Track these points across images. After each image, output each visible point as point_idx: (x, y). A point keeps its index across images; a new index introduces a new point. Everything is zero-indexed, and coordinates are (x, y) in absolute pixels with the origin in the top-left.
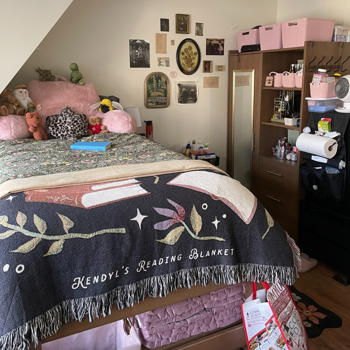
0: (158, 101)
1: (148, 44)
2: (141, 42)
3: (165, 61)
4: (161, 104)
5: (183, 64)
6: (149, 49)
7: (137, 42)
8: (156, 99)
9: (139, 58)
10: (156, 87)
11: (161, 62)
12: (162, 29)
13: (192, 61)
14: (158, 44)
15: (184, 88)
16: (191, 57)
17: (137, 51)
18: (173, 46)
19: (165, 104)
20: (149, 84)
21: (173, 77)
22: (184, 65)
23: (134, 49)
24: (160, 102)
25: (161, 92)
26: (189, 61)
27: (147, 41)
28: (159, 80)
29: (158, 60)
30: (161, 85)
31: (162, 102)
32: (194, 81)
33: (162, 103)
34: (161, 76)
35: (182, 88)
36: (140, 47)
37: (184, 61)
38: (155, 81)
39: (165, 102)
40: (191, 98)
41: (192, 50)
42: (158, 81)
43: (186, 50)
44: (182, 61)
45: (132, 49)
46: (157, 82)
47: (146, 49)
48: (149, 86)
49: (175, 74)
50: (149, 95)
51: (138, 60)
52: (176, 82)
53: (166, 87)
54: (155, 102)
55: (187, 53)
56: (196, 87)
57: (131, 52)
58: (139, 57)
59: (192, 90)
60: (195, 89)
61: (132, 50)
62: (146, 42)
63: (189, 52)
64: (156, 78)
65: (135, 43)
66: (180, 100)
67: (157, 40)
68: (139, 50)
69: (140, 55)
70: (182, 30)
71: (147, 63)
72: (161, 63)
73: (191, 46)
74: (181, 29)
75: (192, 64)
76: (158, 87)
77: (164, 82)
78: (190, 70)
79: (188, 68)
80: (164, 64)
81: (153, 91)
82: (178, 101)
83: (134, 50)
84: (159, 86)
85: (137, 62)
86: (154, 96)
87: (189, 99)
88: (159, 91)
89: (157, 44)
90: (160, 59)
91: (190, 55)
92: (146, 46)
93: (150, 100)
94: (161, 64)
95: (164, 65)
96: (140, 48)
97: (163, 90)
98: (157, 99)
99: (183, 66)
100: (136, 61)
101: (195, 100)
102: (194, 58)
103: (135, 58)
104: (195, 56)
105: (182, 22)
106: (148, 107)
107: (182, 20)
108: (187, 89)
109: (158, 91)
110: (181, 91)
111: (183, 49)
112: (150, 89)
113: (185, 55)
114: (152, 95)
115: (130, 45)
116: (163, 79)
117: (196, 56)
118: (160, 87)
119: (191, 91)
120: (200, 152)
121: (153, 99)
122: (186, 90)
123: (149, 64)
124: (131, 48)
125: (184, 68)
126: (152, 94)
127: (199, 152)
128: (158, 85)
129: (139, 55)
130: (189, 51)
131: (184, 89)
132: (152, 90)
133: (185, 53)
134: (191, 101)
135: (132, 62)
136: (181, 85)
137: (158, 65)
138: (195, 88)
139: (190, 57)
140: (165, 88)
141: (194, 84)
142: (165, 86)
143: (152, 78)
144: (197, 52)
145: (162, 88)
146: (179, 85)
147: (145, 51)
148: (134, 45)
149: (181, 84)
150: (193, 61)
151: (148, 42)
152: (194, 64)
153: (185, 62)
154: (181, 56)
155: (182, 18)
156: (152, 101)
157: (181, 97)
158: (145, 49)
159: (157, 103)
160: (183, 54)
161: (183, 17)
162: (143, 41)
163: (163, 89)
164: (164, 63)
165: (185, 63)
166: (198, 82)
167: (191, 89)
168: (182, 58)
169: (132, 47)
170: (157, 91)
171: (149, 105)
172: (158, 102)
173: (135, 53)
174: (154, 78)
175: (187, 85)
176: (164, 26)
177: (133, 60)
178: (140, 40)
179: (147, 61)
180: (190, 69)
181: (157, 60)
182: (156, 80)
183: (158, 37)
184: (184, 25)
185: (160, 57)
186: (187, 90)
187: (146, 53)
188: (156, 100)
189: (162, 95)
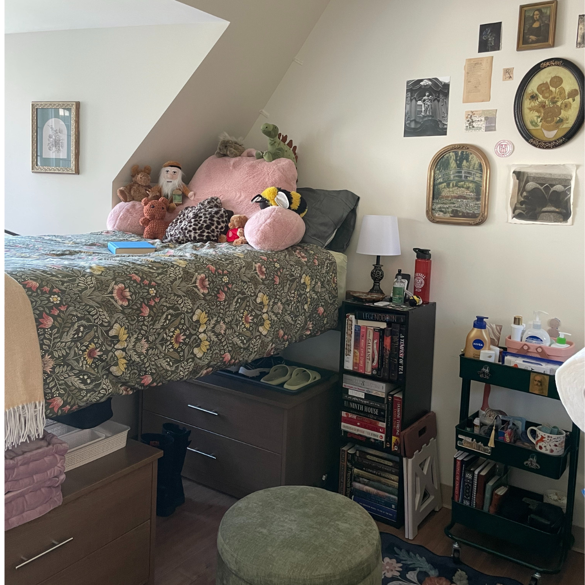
0: (459, 209)
1: (447, 86)
2: (430, 83)
3: (483, 119)
4: (463, 216)
5: (532, 122)
6: (446, 95)
7: (422, 83)
8: (454, 203)
9: (424, 117)
10: (457, 178)
11: (473, 122)
12: (484, 46)
13: (560, 114)
14: (469, 82)
15: (533, 181)
16: (559, 104)
17: (419, 103)
18: (509, 82)
19: (474, 216)
20: (439, 169)
21: (502, 154)
22: (536, 125)
23: (415, 98)
24: (463, 213)
25: (468, 188)
26: (550, 114)
27: (444, 79)
28: (465, 161)
29: (467, 118)
30: (469, 173)
31: (469, 211)
32: (562, 163)
33: (468, 213)
34: (468, 152)
35: (527, 182)
36: (427, 94)
37: (537, 114)
38: (453, 164)
39: (476, 212)
40: (553, 209)
41: (563, 85)
42: (461, 162)
43: (543, 88)
44: (531, 116)
45: (411, 100)
46: (459, 166)
47: (441, 96)
48: (439, 175)
49: (509, 148)
50: (435, 194)
51: (420, 121)
52: (509, 167)
53: (481, 177)
54: (450, 210)
55: (547, 95)
56: (570, 180)
57: (408, 106)
58: (423, 114)
59: (559, 188)
60: (565, 186)
61: (409, 102)
62: (441, 82)
63: (552, 91)
64: (456, 157)
65: (418, 86)
66: (517, 211)
67: (468, 73)
68: (424, 100)
69: (426, 111)
70: (533, 41)
71: (440, 126)
72: (474, 124)
73: (561, 75)
74: (533, 38)
75: (561, 121)
76: (461, 177)
77: (477, 166)
78: (551, 137)
79: (545, 132)
80: (483, 125)
81: (448, 185)
82: (514, 213)
83: (414, 100)
84: (463, 175)
85: (419, 126)
86: (448, 197)
87: (545, 209)
88: (463, 187)
89: (467, 81)
90: (471, 114)
91: (554, 98)
92: (440, 91)
93: (439, 206)
94: (473, 127)
95: (480, 128)
96: (428, 96)
97: (471, 185)
98: (456, 205)
99: (530, 127)
100: (416, 122)
101: (564, 214)
102: (566, 106)
103: (416, 117)
104: (571, 100)
105: (534, 21)
106: (433, 220)
107: (537, 17)
108: (542, 185)
109: (460, 187)
110: (521, 189)
111: (533, 87)
112: (441, 180)
113: (541, 98)
114: (443, 194)
115: (407, 91)
116: (475, 160)
117: (574, 100)
118: (466, 177)
119: (554, 191)
120: (526, 348)
121: (445, 204)
122: (538, 186)
123: (445, 127)
124: (409, 98)
125: (534, 133)
126: (445, 192)
127: (523, 347)
128: (460, 172)
129: (423, 109)
130: (551, 88)
131: (531, 185)
132: (445, 184)
133: (541, 96)
134: (552, 216)
135: (408, 125)
136: (524, 173)
137: (466, 129)
138: (566, 182)
139: (554, 102)
140: (476, 179)
141: (565, 173)
142: (478, 175)
143: (448, 157)
144: (577, 88)
145: (471, 179)
146: (518, 175)
147: (439, 101)
148: (416, 90)
149: (522, 170)
150: (563, 114)
151: (447, 82)
152: (567, 119)
153: (539, 117)
154: (527, 104)
155: (536, 12)
156: (443, 208)
157: (522, 203)
158: (438, 97)
159: (455, 213)
160: (533, 97)
161: (538, 10)
162: (435, 81)
163: (472, 182)
164: (482, 123)
165: (539, 120)
166: (578, 167)
167: (552, 186)
168: (531, 109)
169: (412, 96)
170: (456, 186)
171: (437, 215)
172: (457, 211)
173: (417, 105)
174: (451, 157)
175: (541, 174)
176: (487, 40)
177: (411, 121)
178: (430, 80)
179: (441, 122)
180: (551, 135)
181: (464, 118)
182: (456, 160)
183: (472, 66)
184: (540, 26)
185: (472, 110)
186: (542, 188)
187: (441, 103)
188: (452, 205)
189: (468, 197)
